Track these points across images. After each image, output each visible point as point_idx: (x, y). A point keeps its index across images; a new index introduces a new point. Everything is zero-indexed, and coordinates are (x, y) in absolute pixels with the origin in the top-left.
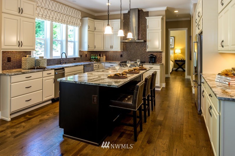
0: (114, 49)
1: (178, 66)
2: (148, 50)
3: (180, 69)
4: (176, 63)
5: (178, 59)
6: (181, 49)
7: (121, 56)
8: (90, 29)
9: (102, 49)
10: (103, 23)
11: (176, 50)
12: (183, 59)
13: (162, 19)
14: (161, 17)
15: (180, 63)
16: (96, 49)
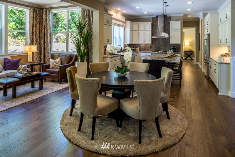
0: (146, 43)
1: (187, 56)
2: (171, 43)
3: (189, 58)
4: (186, 53)
5: (187, 50)
6: (190, 42)
7: (151, 47)
8: (131, 29)
9: (138, 43)
10: (138, 24)
11: (185, 43)
12: (191, 50)
13: (181, 22)
14: (181, 21)
15: (189, 53)
16: (133, 43)
